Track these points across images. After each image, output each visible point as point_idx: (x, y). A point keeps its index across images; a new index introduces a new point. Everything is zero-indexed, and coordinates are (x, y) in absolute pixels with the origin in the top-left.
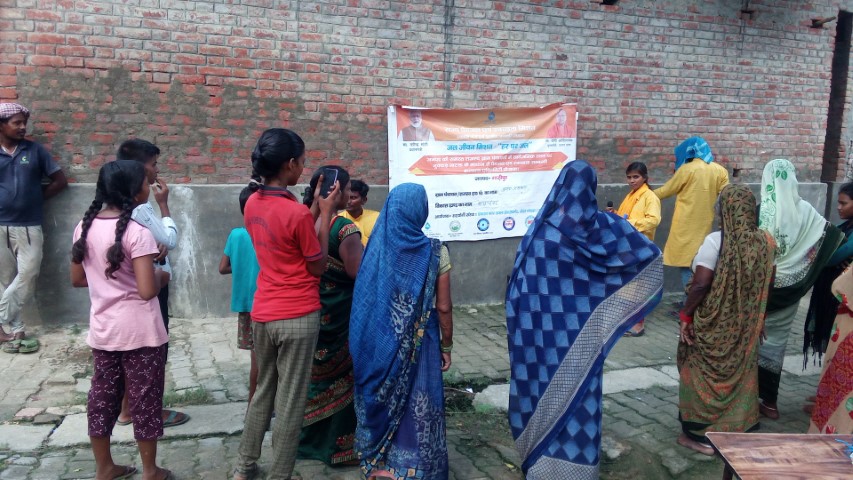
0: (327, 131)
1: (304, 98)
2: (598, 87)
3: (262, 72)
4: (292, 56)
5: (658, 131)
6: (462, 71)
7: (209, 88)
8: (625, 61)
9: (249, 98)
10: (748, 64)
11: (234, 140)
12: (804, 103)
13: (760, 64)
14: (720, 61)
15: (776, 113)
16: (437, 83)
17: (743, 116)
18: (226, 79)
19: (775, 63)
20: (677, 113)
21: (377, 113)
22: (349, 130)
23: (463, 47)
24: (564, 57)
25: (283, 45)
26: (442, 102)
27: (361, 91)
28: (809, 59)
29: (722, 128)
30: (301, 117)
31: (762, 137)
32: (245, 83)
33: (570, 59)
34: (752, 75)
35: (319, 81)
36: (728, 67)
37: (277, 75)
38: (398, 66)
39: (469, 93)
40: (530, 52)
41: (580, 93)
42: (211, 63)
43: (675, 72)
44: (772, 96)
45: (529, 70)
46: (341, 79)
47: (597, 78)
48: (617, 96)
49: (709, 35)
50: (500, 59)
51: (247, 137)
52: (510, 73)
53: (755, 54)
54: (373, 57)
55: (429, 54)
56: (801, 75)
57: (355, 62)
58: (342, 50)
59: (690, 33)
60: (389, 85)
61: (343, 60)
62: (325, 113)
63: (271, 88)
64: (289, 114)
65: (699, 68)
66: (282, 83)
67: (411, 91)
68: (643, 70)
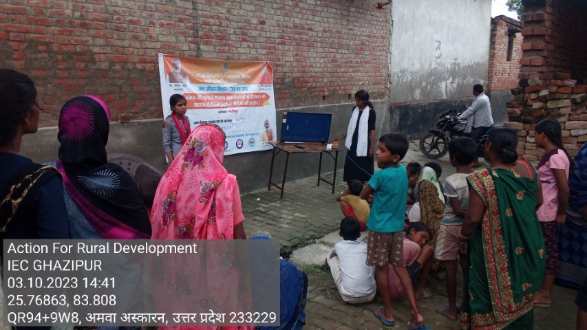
0: (115, 78)
1: (94, 51)
2: (283, 43)
3: (58, 28)
4: (82, 16)
5: (314, 72)
6: (205, 30)
7: (12, 43)
8: (295, 27)
9: (49, 51)
10: (352, 30)
11: (40, 89)
12: (376, 53)
13: (357, 30)
14: (339, 27)
15: (365, 60)
16: (189, 39)
17: (351, 62)
18: (27, 35)
19: (364, 30)
20: (322, 61)
21: (151, 63)
22: (131, 76)
23: (205, 13)
24: (263, 23)
25: (74, 6)
26: (194, 53)
27: (137, 44)
28: (377, 27)
29: (343, 70)
30: (94, 67)
31: (360, 74)
32: (45, 38)
33: (267, 24)
34: (354, 37)
35: (105, 37)
36: (344, 31)
37: (71, 32)
38: (162, 25)
39: (211, 47)
40: (245, 18)
41: (274, 47)
42: (13, 20)
43: (320, 34)
44: (362, 49)
45: (246, 31)
46: (122, 34)
47: (282, 37)
48: (292, 49)
49: (334, 11)
50: (228, 22)
51: (49, 86)
52: (235, 33)
53: (355, 24)
54: (144, 17)
55: (182, 17)
56: (375, 37)
57: (131, 22)
58: (121, 12)
59: (325, 9)
60: (158, 41)
61: (122, 20)
62: (112, 63)
63: (67, 42)
64: (83, 64)
65: (331, 32)
66: (76, 38)
67: (173, 45)
68: (305, 33)
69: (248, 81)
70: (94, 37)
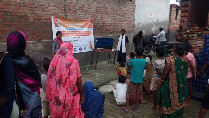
0: (36, 25)
1: (28, 15)
2: (96, 13)
3: (15, 7)
4: (24, 2)
5: (107, 23)
6: (68, 8)
8: (101, 7)
9: (12, 15)
10: (121, 8)
11: (8, 29)
12: (130, 17)
13: (123, 9)
14: (116, 8)
15: (126, 19)
16: (63, 11)
17: (121, 20)
18: (4, 9)
19: (125, 8)
20: (110, 20)
21: (49, 20)
22: (42, 24)
23: (68, 2)
24: (89, 6)
26: (64, 16)
27: (44, 13)
28: (130, 8)
29: (118, 23)
30: (28, 21)
31: (124, 24)
32: (10, 10)
33: (91, 6)
34: (122, 11)
35: (32, 10)
36: (118, 9)
37: (20, 8)
38: (53, 6)
39: (70, 14)
40: (83, 4)
41: (93, 15)
43: (110, 10)
44: (125, 15)
45: (83, 8)
46: (38, 9)
47: (96, 11)
48: (100, 15)
49: (115, 1)
50: (77, 5)
51: (12, 28)
52: (79, 9)
53: (122, 6)
54: (46, 3)
55: (60, 3)
56: (129, 11)
57: (42, 5)
58: (38, 1)
59: (111, 1)
60: (51, 12)
61: (38, 4)
62: (35, 20)
63: (18, 12)
64: (24, 20)
65: (113, 9)
66: (21, 11)
67: (57, 13)
68: (104, 9)
69: (84, 27)
70: (28, 10)
